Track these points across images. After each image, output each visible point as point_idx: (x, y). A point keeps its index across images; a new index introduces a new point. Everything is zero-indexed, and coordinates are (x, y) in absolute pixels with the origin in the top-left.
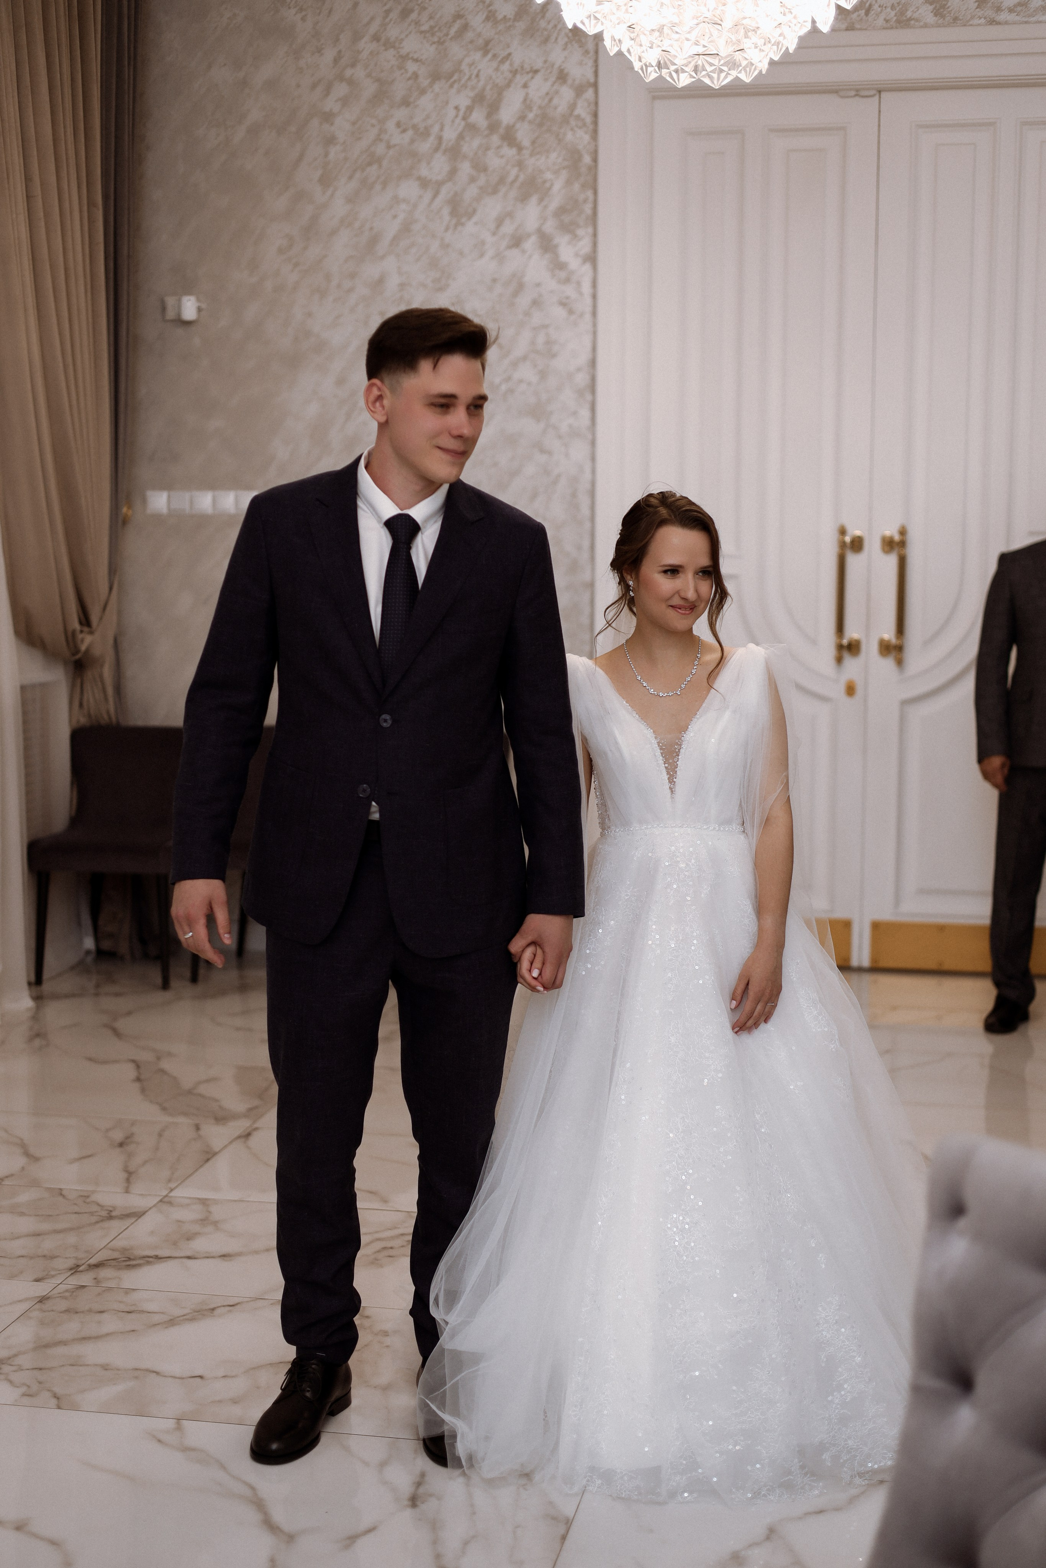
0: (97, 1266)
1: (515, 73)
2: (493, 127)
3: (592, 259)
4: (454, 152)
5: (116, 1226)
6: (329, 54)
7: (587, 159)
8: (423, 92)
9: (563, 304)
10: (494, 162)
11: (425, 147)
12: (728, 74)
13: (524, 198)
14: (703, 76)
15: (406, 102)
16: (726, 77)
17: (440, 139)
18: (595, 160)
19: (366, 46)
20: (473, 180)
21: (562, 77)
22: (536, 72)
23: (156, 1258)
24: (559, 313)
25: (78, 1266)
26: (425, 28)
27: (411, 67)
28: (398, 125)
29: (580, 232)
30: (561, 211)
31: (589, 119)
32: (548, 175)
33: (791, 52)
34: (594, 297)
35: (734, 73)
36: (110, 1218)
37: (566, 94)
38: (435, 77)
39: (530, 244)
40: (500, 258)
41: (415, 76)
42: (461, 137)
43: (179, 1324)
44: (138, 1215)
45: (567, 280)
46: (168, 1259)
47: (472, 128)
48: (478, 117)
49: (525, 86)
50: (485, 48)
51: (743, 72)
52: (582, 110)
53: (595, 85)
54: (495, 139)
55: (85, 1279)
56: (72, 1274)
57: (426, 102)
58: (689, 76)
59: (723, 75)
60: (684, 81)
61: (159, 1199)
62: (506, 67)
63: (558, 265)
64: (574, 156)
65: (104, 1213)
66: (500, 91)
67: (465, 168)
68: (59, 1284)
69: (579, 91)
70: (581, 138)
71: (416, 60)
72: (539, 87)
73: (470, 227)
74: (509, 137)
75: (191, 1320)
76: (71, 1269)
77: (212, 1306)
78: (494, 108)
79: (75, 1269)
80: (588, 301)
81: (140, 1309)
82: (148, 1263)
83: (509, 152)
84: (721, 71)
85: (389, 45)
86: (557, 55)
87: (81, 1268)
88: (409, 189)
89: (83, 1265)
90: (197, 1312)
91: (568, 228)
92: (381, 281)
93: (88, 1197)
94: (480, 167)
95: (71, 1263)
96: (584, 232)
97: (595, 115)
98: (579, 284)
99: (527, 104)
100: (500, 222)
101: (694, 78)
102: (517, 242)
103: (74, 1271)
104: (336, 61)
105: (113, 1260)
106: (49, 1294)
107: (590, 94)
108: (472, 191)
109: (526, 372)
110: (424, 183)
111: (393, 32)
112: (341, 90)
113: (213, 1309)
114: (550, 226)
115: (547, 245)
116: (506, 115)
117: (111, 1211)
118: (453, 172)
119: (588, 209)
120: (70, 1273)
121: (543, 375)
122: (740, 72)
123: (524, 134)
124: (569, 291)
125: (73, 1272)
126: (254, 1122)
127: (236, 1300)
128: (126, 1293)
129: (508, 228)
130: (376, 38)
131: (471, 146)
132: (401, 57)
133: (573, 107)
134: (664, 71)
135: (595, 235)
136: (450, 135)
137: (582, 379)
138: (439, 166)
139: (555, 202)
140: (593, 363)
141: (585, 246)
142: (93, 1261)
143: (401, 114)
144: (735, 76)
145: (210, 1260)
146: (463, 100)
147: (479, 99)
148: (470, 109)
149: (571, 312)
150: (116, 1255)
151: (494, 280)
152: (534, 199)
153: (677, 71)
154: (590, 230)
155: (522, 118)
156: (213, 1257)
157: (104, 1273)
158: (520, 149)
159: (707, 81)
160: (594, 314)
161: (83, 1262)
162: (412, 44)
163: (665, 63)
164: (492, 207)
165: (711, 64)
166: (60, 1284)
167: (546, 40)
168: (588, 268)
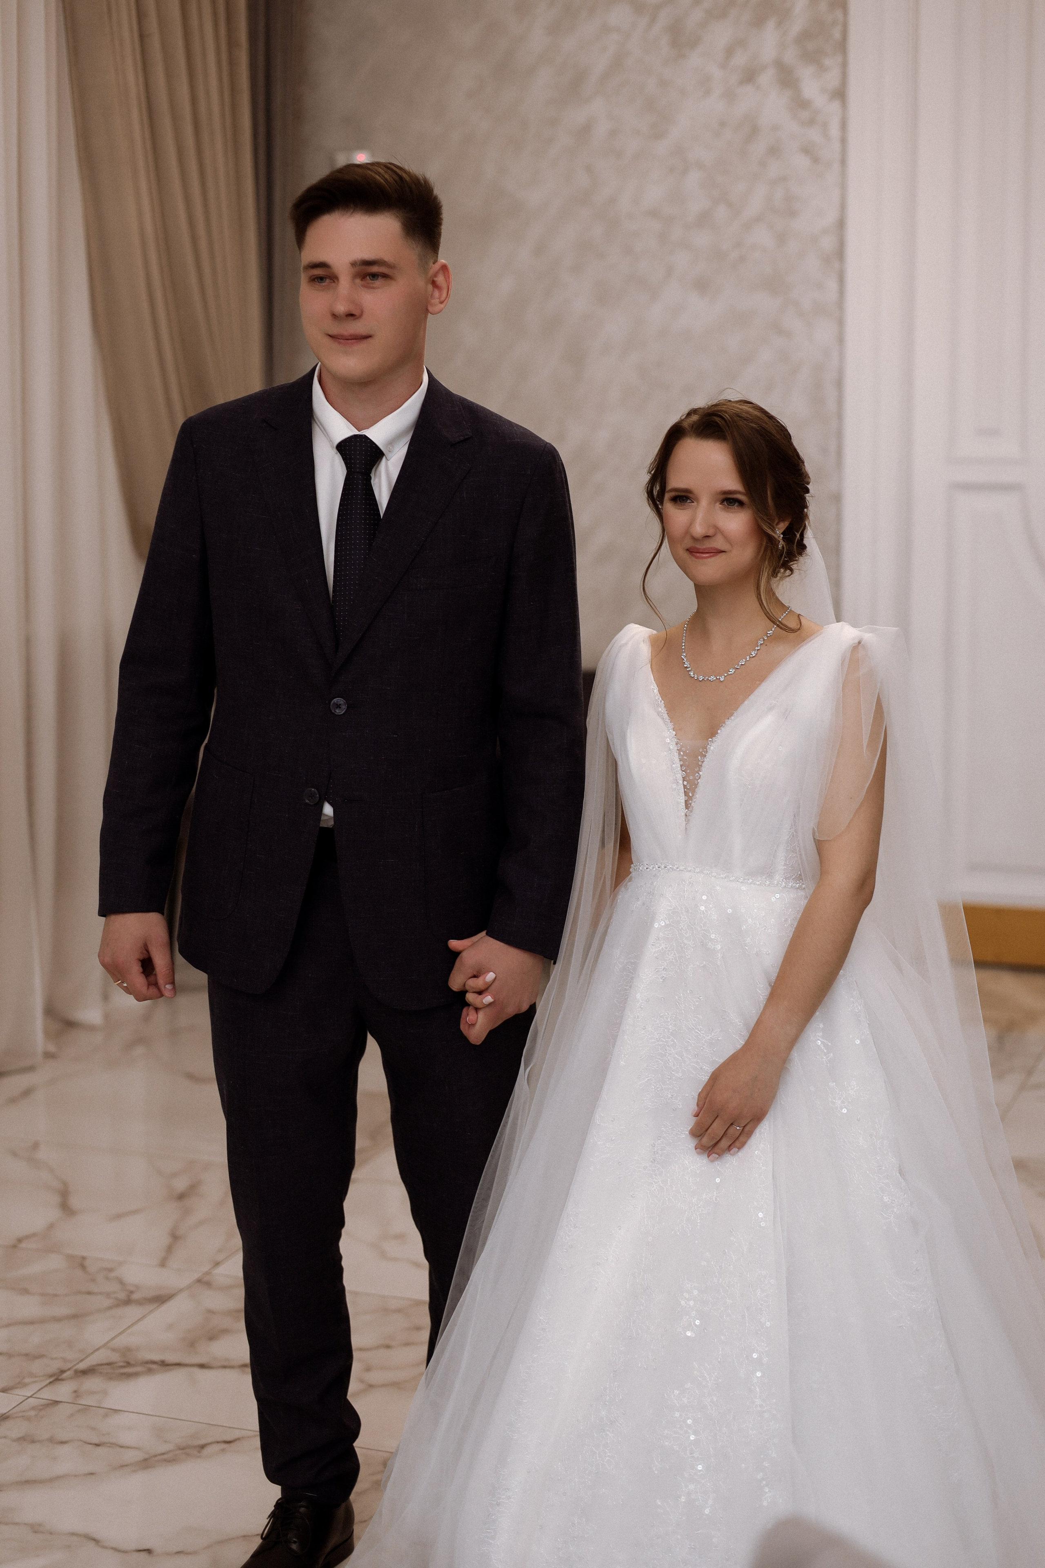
0: (85, 1372)
3: (840, 94)
5: (132, 1312)
9: (804, 151)
13: (759, 22)
23: (161, 1365)
24: (802, 162)
25: (63, 1372)
29: (827, 62)
30: (805, 36)
34: (844, 141)
36: (128, 1302)
39: (767, 78)
40: (730, 96)
43: (154, 1467)
44: (160, 1299)
45: (811, 122)
46: (177, 1367)
55: (63, 1391)
56: (50, 1383)
61: (196, 1276)
63: (800, 103)
65: (122, 1296)
68: (29, 1397)
73: (695, 59)
75: (169, 1461)
76: (51, 1376)
77: (202, 1442)
79: (57, 1378)
80: (837, 146)
81: (113, 1440)
82: (150, 1371)
87: (65, 1375)
88: (621, 15)
89: (69, 1369)
90: (182, 1449)
91: (812, 58)
93: (110, 1270)
95: (54, 1366)
96: (832, 62)
98: (825, 126)
100: (729, 52)
102: (750, 76)
103: (55, 1377)
105: (108, 1364)
106: (11, 1412)
108: (697, 16)
109: (762, 236)
110: (639, 7)
113: (203, 1447)
114: (790, 56)
115: (786, 78)
117: (132, 1292)
119: (836, 33)
120: (48, 1381)
121: (781, 239)
124: (814, 135)
125: (51, 1380)
127: (237, 1434)
128: (106, 1416)
129: (740, 59)
135: (844, 65)
137: (828, 243)
139: (796, 27)
140: (841, 224)
141: (832, 78)
142: (82, 1366)
145: (228, 1371)
149: (816, 160)
150: (115, 1357)
151: (723, 124)
152: (771, 24)
154: (839, 59)
156: (232, 1367)
157: (92, 1383)
160: (843, 162)
161: (69, 1365)
164: (720, 34)
166: (31, 1397)
168: (836, 106)
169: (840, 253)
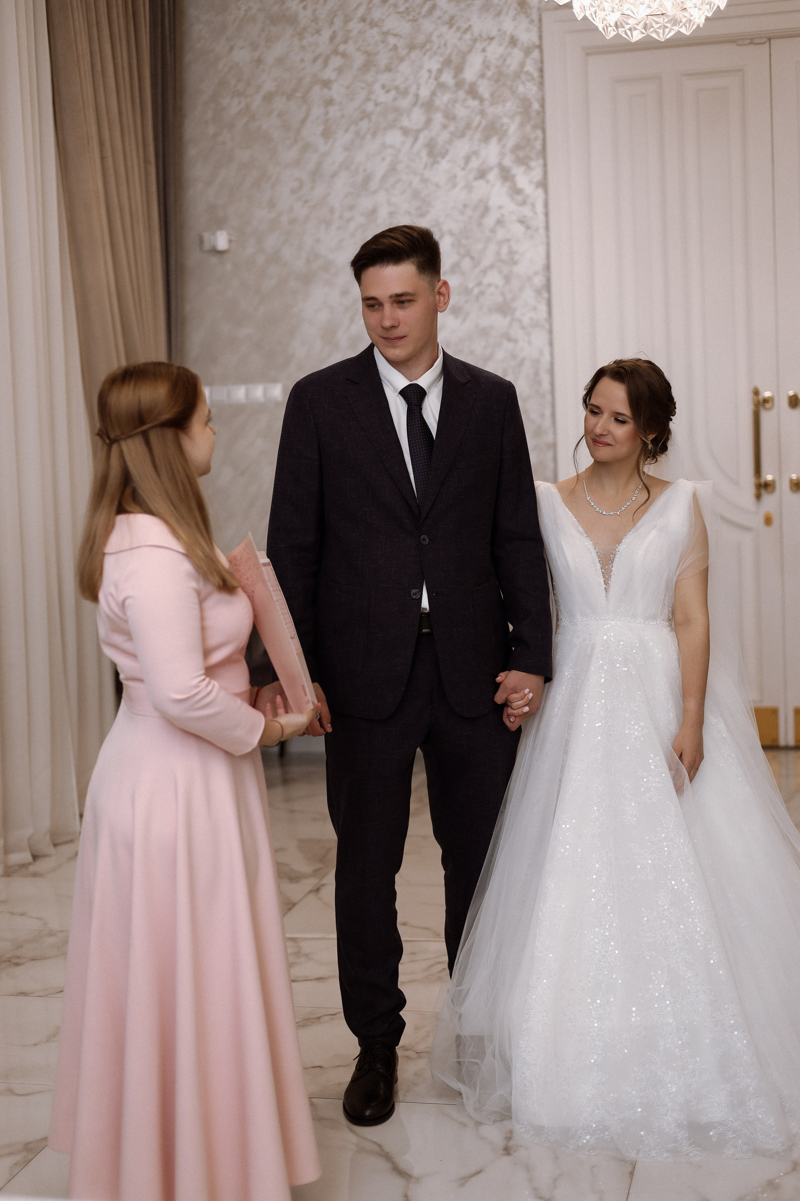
1: (475, 40)
2: (459, 85)
3: (543, 184)
4: (429, 106)
6: (326, 34)
7: (536, 106)
8: (402, 60)
9: (522, 221)
10: (461, 112)
11: (405, 103)
12: (671, 29)
13: (486, 139)
14: (652, 32)
15: (388, 69)
16: (670, 32)
17: (417, 96)
18: (543, 106)
19: (355, 26)
20: (445, 127)
21: (513, 42)
22: (492, 39)
24: (519, 229)
26: (402, 9)
27: (392, 40)
28: (383, 87)
29: (533, 164)
30: (517, 148)
31: (536, 74)
32: (505, 120)
33: (722, 9)
34: (547, 214)
35: (676, 28)
37: (517, 54)
38: (412, 47)
39: (493, 176)
40: (469, 187)
41: (395, 47)
42: (433, 94)
45: (524, 203)
47: (442, 86)
48: (447, 77)
49: (484, 50)
50: (451, 22)
51: (683, 27)
52: (531, 67)
53: (540, 47)
54: (461, 94)
57: (404, 68)
58: (640, 33)
59: (667, 30)
60: (636, 36)
62: (468, 36)
63: (516, 191)
64: (525, 104)
66: (464, 56)
67: (438, 118)
69: (527, 52)
70: (529, 89)
71: (395, 35)
72: (495, 51)
73: (444, 164)
74: (473, 92)
78: (459, 70)
80: (541, 217)
83: (474, 103)
84: (666, 27)
85: (373, 24)
86: (508, 25)
88: (394, 137)
91: (524, 161)
92: (374, 211)
94: (450, 117)
96: (536, 165)
97: (541, 70)
98: (533, 205)
99: (486, 65)
100: (468, 159)
101: (644, 34)
102: (482, 174)
104: (332, 38)
107: (536, 54)
108: (445, 136)
109: (494, 278)
110: (406, 132)
111: (377, 14)
112: (336, 62)
114: (508, 161)
115: (506, 175)
116: (470, 74)
118: (428, 122)
119: (538, 145)
121: (507, 279)
122: (681, 27)
123: (484, 89)
124: (526, 211)
126: (321, 880)
129: (475, 164)
130: (363, 19)
131: (443, 99)
132: (383, 33)
133: (522, 64)
134: (621, 30)
135: (545, 165)
136: (425, 93)
137: (539, 281)
138: (417, 117)
139: (511, 142)
140: (548, 267)
141: (537, 174)
143: (384, 78)
144: (677, 31)
146: (434, 65)
147: (447, 63)
148: (440, 71)
149: (528, 227)
151: (465, 206)
152: (494, 141)
153: (630, 30)
154: (541, 162)
155: (483, 76)
158: (482, 100)
159: (654, 35)
160: (547, 228)
162: (392, 23)
163: (621, 23)
164: (462, 147)
165: (657, 23)
167: (499, 14)
168: (540, 192)
169: (548, 286)
